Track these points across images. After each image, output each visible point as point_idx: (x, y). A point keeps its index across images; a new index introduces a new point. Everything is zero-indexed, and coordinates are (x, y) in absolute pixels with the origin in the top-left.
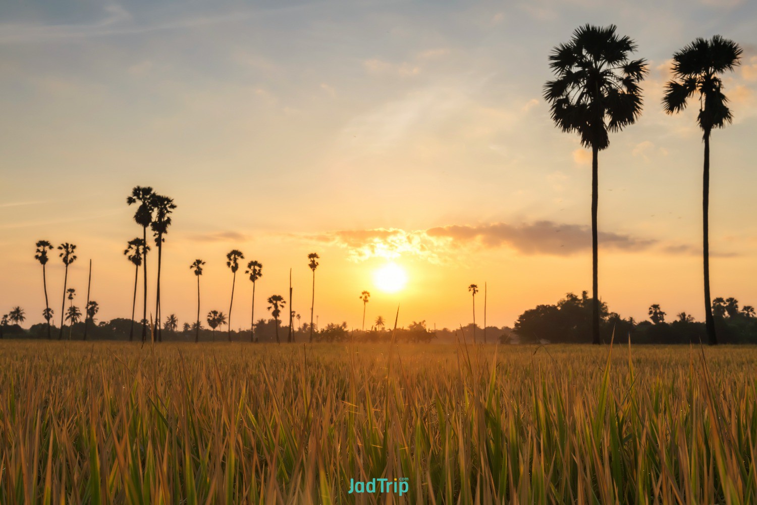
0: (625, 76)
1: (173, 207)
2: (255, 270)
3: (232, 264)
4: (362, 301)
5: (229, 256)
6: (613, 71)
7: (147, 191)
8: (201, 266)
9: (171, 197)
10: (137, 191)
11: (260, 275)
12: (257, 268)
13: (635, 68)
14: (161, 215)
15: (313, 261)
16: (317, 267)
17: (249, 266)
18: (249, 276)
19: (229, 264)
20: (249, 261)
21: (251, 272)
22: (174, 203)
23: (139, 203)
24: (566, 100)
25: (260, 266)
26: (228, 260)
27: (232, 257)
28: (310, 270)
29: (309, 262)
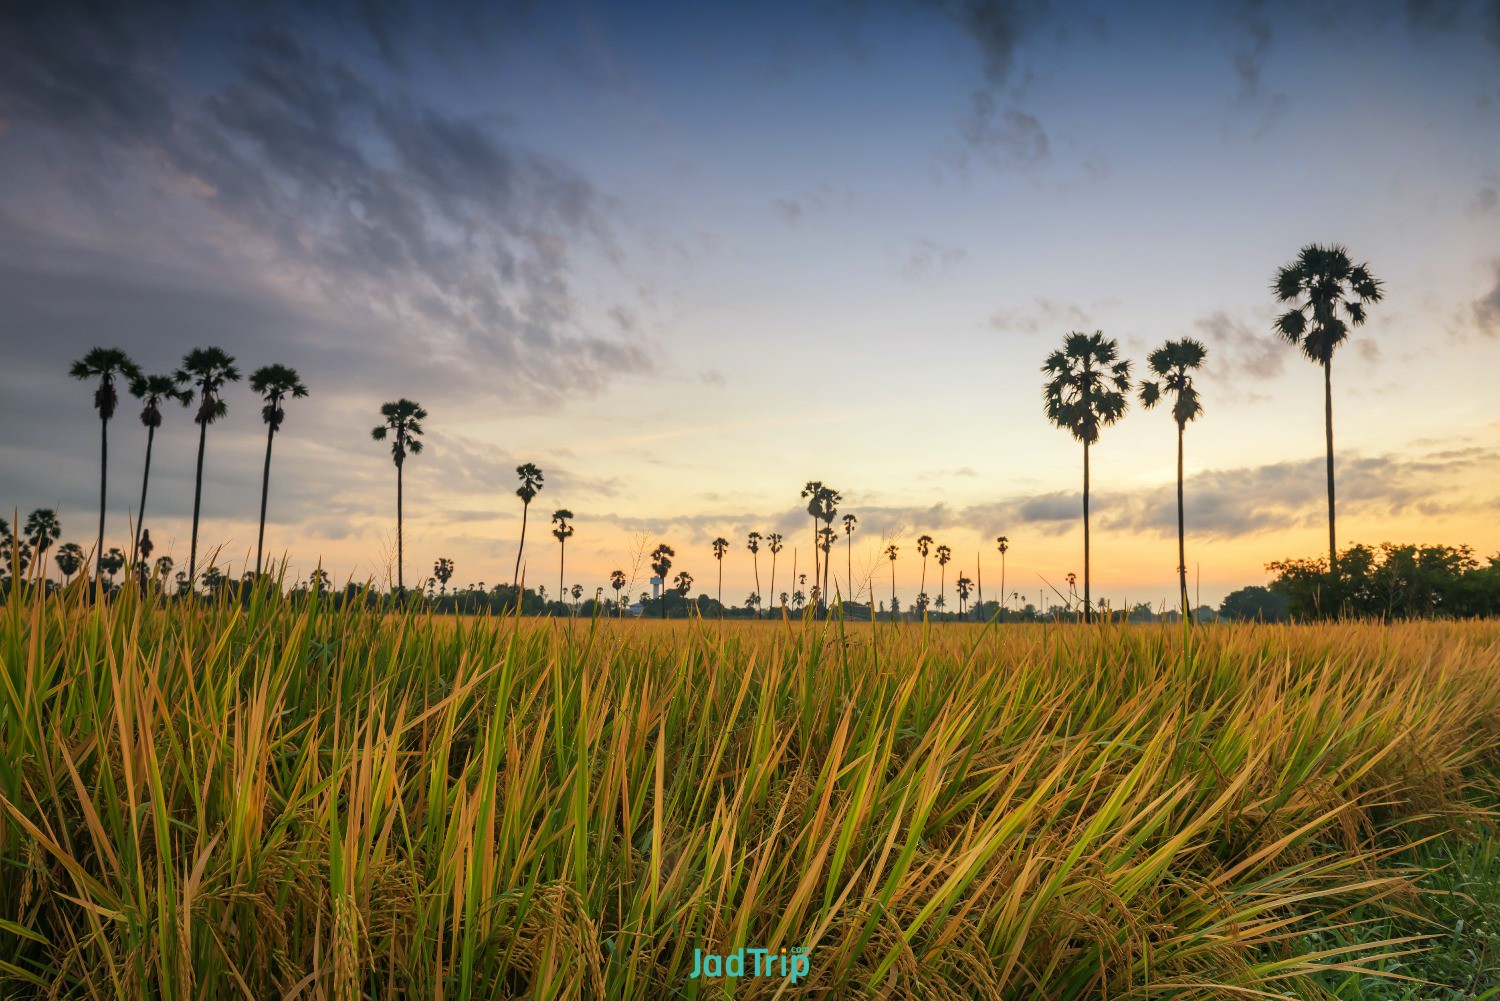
0: (1114, 376)
1: (839, 498)
2: (943, 555)
3: (923, 549)
4: (1068, 583)
5: (919, 541)
6: (1102, 371)
7: (818, 485)
8: (895, 551)
9: (836, 490)
10: (809, 487)
11: (949, 559)
12: (946, 552)
13: (1123, 367)
14: (829, 506)
15: (1002, 545)
16: (1007, 550)
17: (938, 551)
18: (938, 559)
19: (919, 549)
20: (938, 546)
21: (940, 556)
22: (840, 495)
23: (811, 496)
24: (1059, 400)
25: (948, 550)
26: (918, 545)
27: (923, 542)
28: (1000, 553)
29: (999, 545)
